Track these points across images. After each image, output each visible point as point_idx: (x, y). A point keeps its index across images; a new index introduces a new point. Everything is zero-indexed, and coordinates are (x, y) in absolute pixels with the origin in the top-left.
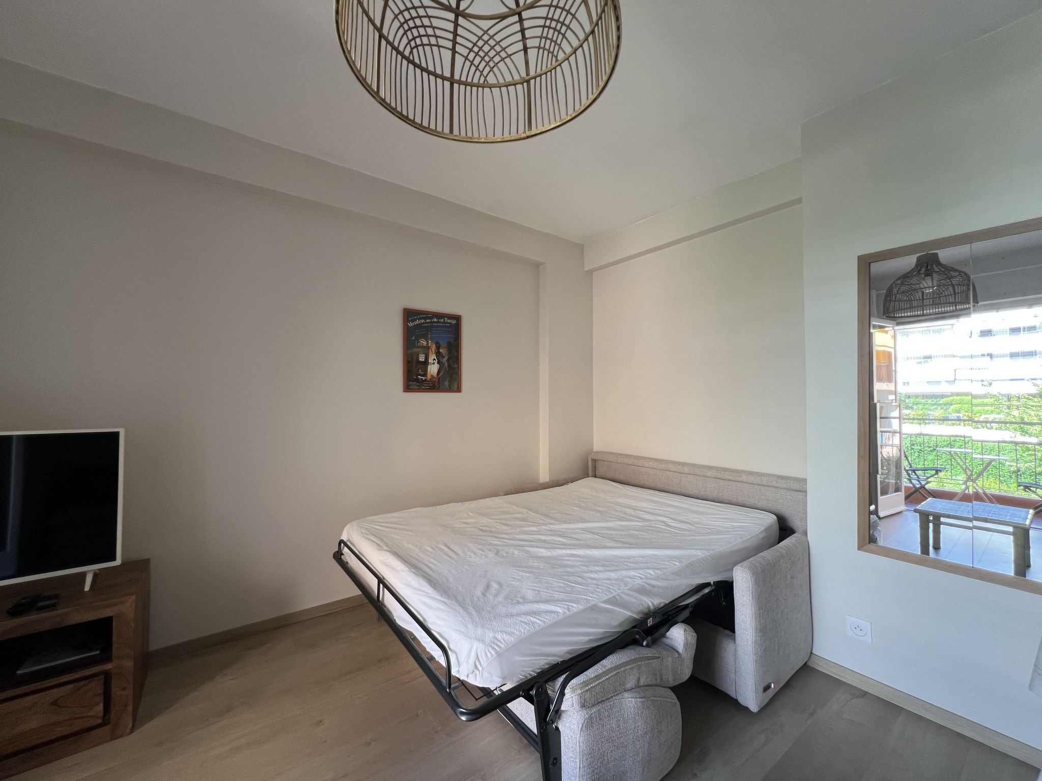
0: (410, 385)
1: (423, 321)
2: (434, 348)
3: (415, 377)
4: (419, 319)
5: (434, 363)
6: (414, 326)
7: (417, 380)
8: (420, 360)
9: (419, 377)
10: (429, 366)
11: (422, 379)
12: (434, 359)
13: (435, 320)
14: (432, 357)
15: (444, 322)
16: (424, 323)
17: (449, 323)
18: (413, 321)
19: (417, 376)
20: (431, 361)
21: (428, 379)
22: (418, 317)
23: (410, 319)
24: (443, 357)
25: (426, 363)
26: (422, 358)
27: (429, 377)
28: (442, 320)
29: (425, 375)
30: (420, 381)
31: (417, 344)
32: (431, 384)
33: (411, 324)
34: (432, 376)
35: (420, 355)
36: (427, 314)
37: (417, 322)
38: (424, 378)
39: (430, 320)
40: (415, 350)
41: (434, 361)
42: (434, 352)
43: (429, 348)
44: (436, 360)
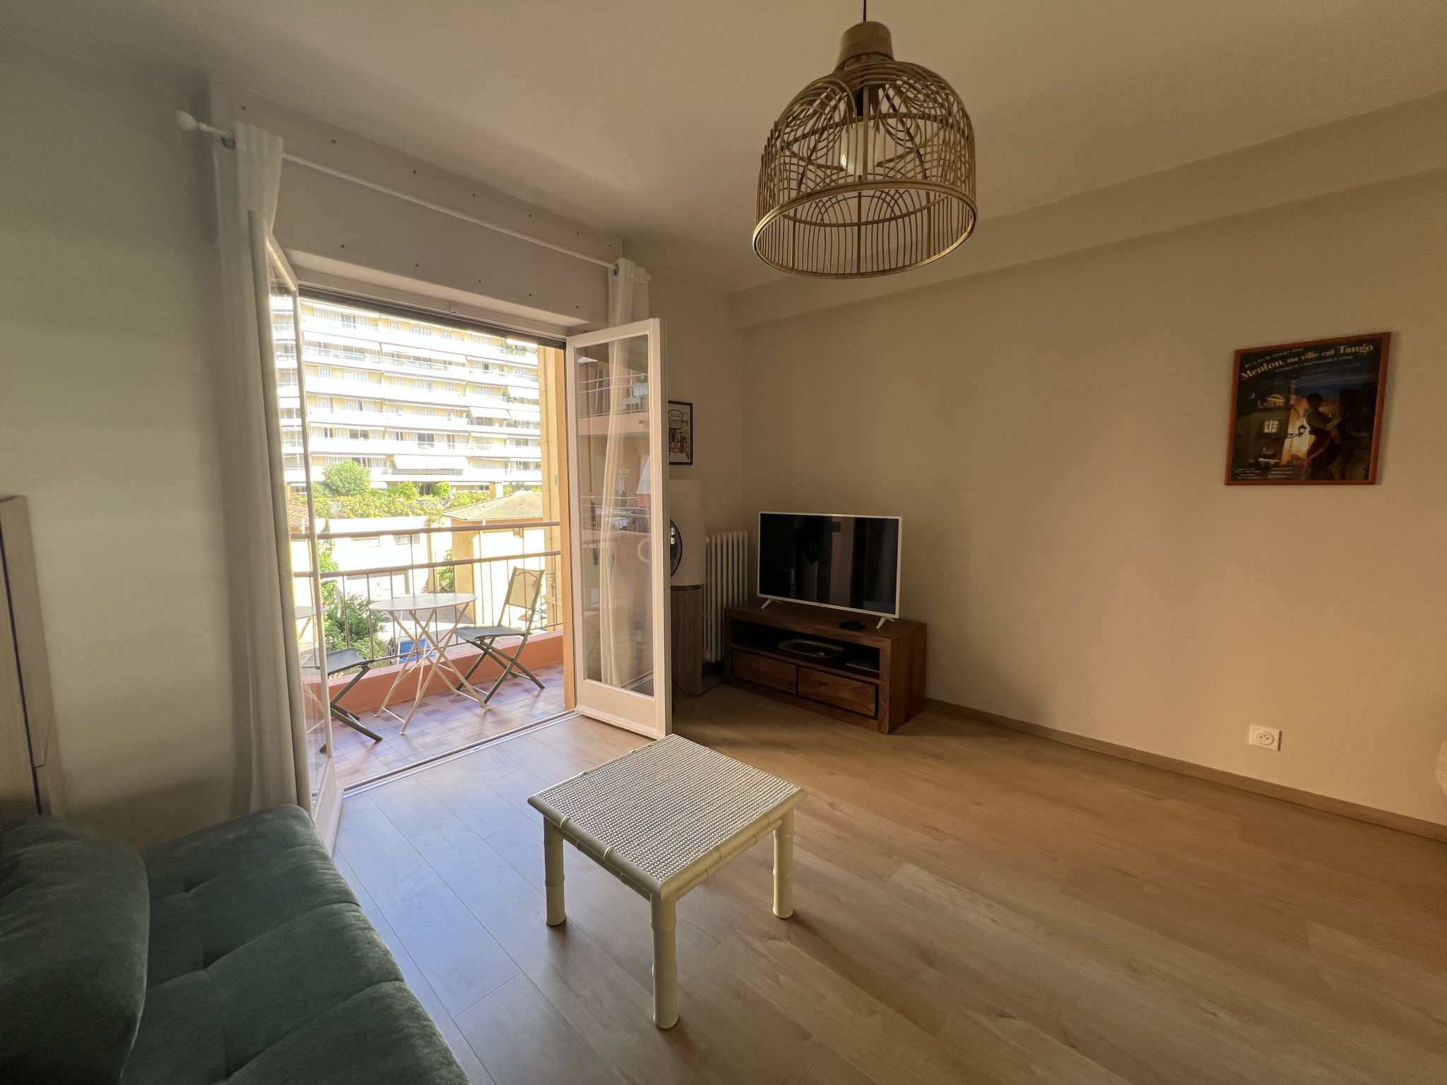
0: (1241, 475)
1: (1278, 363)
2: (1303, 406)
3: (1251, 461)
4: (1270, 362)
5: (1301, 434)
7: (1257, 465)
9: (1261, 459)
10: (1288, 441)
11: (1269, 463)
12: (1303, 427)
13: (1311, 355)
14: (1298, 423)
15: (1337, 354)
16: (1281, 367)
18: (1256, 367)
19: (1256, 458)
20: (1292, 430)
21: (1284, 462)
22: (1268, 358)
23: (1246, 366)
24: (1327, 420)
25: (1279, 439)
26: (1271, 428)
27: (1285, 458)
28: (1331, 352)
29: (1277, 454)
30: (1264, 465)
31: (1262, 404)
32: (1290, 470)
33: (1251, 374)
34: (1295, 457)
36: (1290, 349)
37: (1265, 368)
38: (1272, 461)
39: (1297, 359)
40: (1256, 416)
41: (1302, 430)
42: (1302, 415)
43: (1290, 409)
44: (1305, 428)
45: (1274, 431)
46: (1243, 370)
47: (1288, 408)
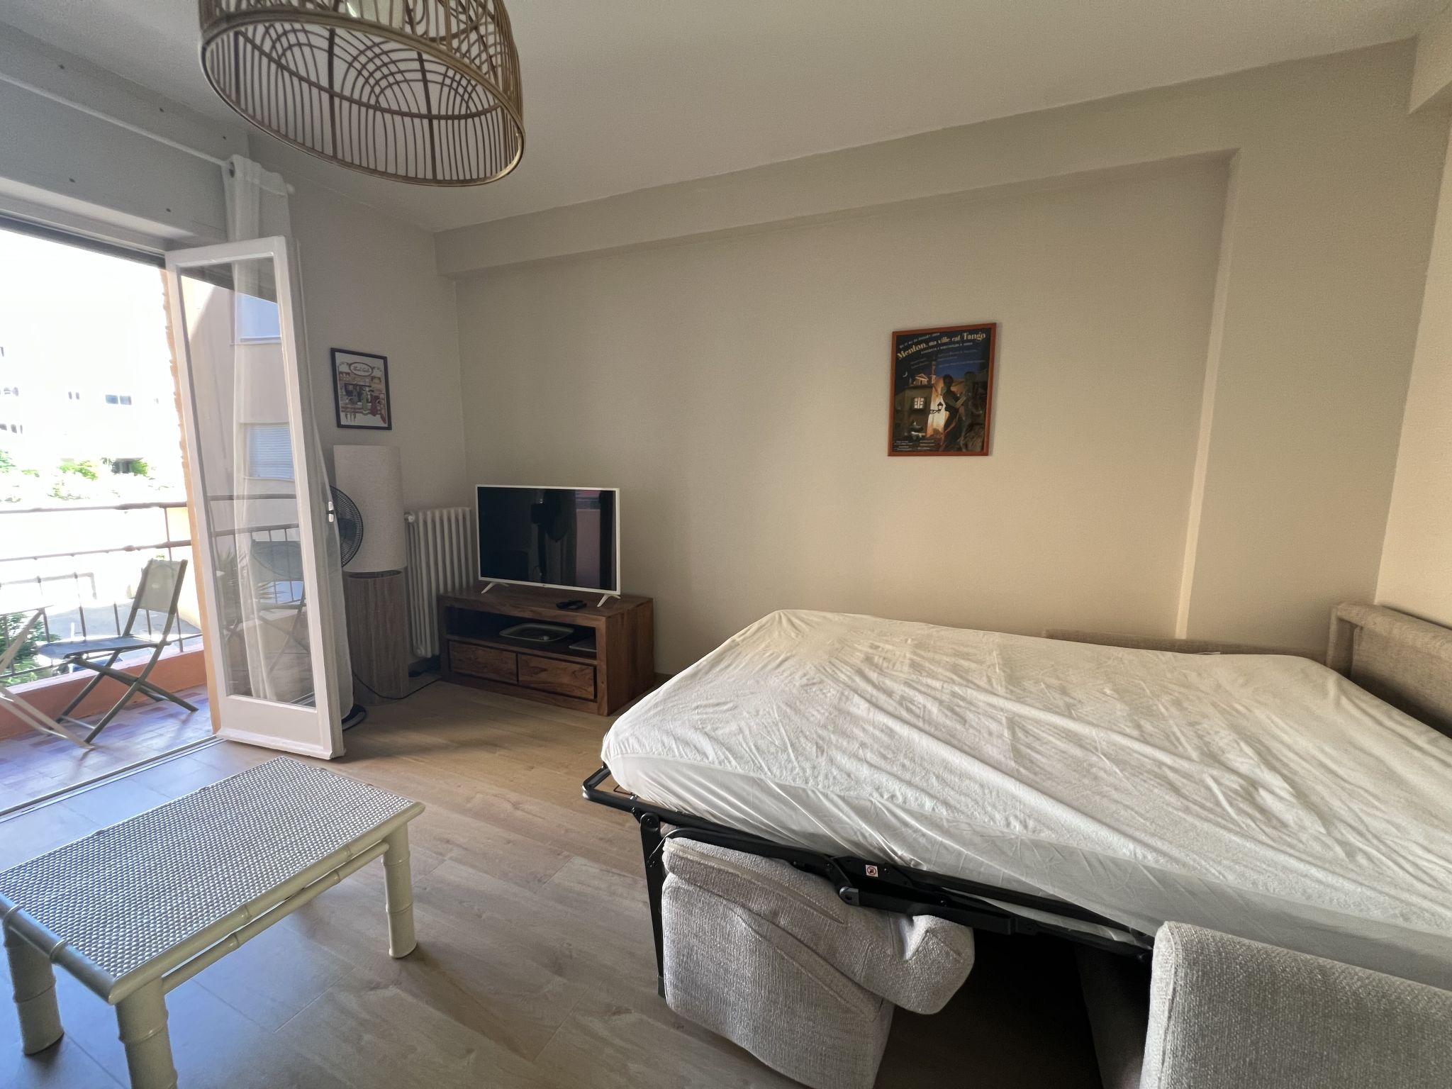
0: (897, 446)
1: (923, 346)
2: (940, 386)
3: (906, 434)
4: (916, 344)
5: (940, 410)
6: (909, 355)
7: (910, 438)
8: (916, 407)
9: (913, 433)
10: (931, 416)
11: (918, 436)
12: (940, 404)
13: (945, 340)
14: (937, 401)
15: (962, 341)
16: (925, 349)
18: (905, 349)
19: (910, 432)
20: (934, 406)
21: (928, 436)
22: (915, 340)
23: (901, 347)
24: (957, 399)
25: (925, 411)
27: (930, 432)
28: (958, 339)
29: (923, 428)
30: (915, 438)
31: (912, 383)
32: (932, 443)
33: (903, 355)
34: (936, 431)
35: (916, 400)
36: (931, 334)
37: (914, 349)
38: (920, 434)
39: (935, 343)
40: (908, 393)
41: (940, 407)
42: (940, 393)
43: (931, 387)
44: (942, 405)
45: (921, 407)
46: (898, 350)
47: (929, 387)
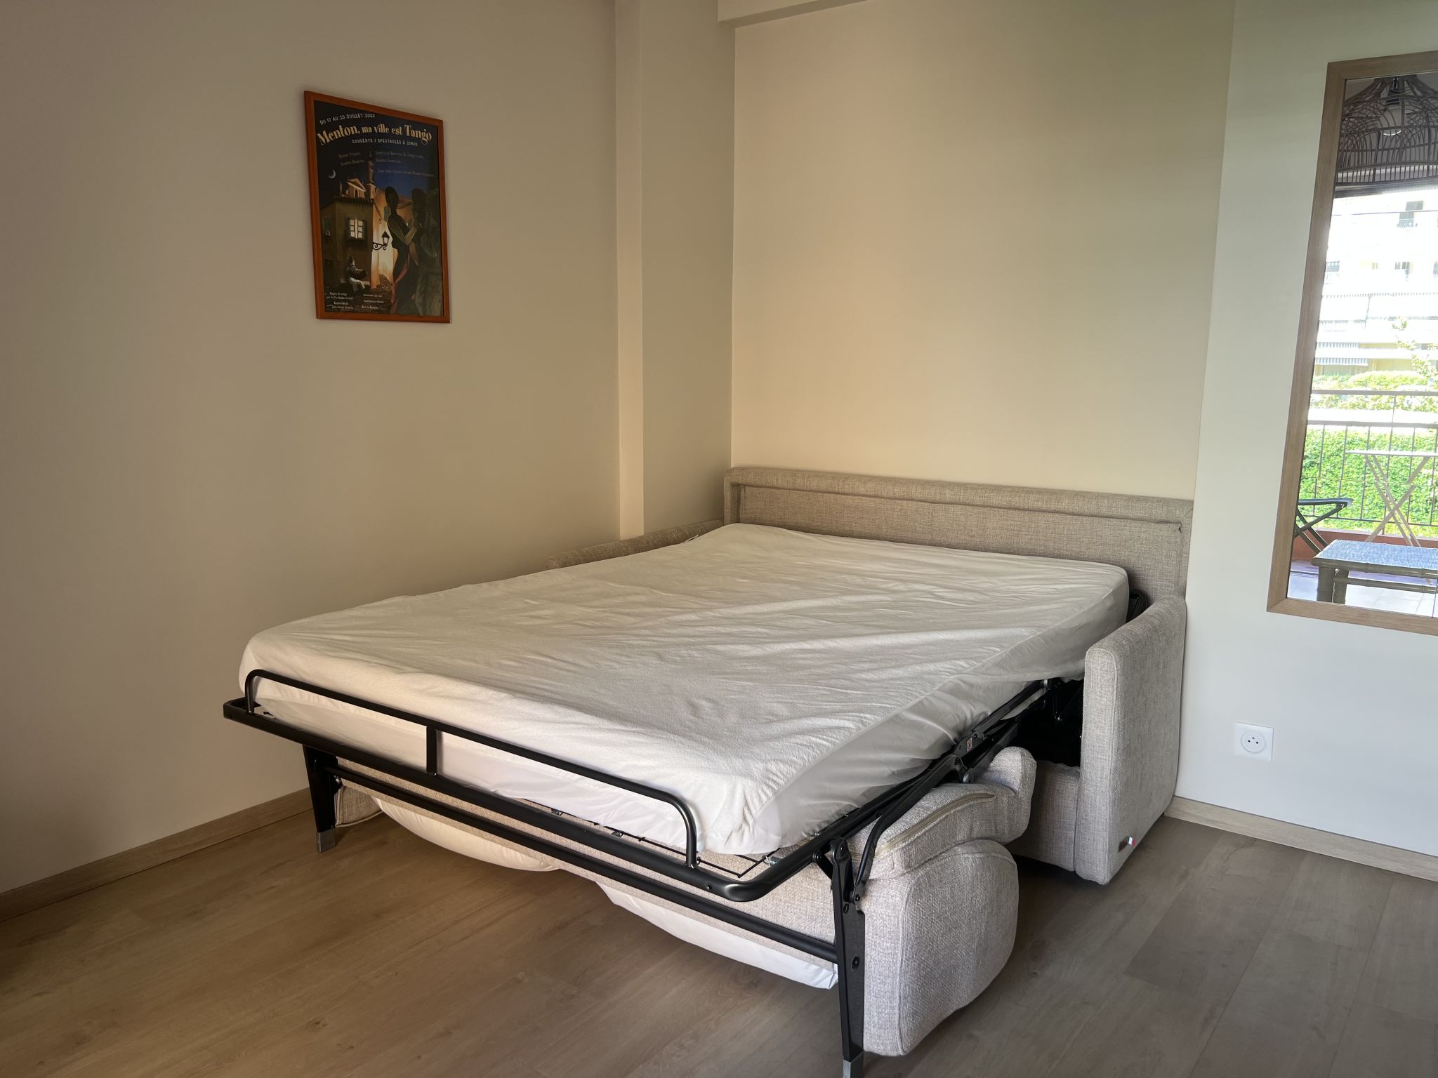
0: (331, 302)
1: (353, 130)
3: (342, 281)
4: (346, 124)
5: (385, 245)
6: (335, 142)
7: (348, 288)
8: (353, 235)
9: (353, 279)
10: (374, 253)
11: (359, 286)
12: (385, 235)
13: (382, 128)
14: (380, 229)
15: (403, 137)
16: (356, 136)
17: (414, 139)
18: (331, 128)
19: (347, 279)
20: (377, 238)
21: (374, 287)
22: (343, 118)
23: (322, 122)
24: (406, 230)
25: (365, 245)
26: (356, 232)
27: (375, 281)
28: (399, 131)
29: (365, 275)
30: (355, 289)
31: (344, 193)
32: (381, 299)
33: (325, 138)
34: (382, 278)
35: (352, 222)
36: (363, 112)
37: (340, 133)
38: (363, 283)
39: (370, 129)
40: (340, 208)
41: (386, 239)
42: (383, 217)
43: (372, 205)
44: (388, 237)
45: (360, 236)
46: (319, 129)
47: (367, 203)
